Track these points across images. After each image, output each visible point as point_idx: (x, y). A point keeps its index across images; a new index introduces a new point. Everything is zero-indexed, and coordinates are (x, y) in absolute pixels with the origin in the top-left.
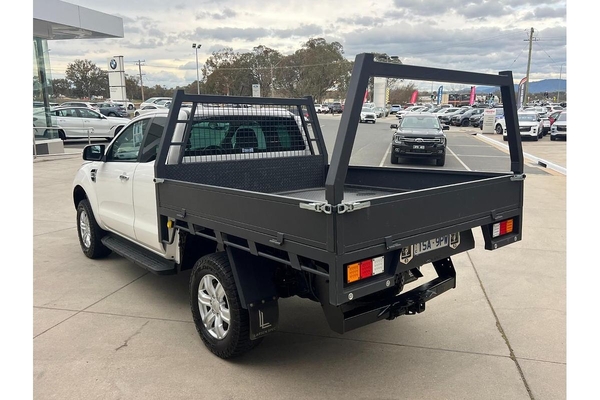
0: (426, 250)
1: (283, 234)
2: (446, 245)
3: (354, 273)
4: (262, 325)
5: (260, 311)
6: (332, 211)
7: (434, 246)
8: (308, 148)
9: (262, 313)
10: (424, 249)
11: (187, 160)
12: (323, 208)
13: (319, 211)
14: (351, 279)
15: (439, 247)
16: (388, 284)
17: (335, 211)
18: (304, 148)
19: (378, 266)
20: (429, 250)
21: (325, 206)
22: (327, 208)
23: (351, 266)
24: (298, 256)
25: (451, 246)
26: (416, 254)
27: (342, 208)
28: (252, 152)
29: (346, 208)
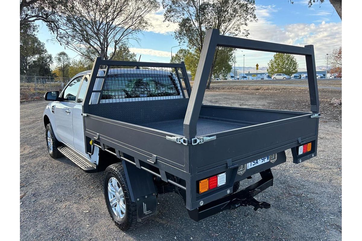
0: (255, 165)
1: (156, 156)
2: (268, 161)
3: (204, 186)
4: (146, 212)
5: (144, 203)
6: (188, 143)
7: (260, 162)
8: (181, 94)
9: (145, 205)
10: (253, 165)
11: (104, 101)
12: (182, 141)
13: (179, 143)
14: (202, 190)
15: (264, 162)
16: (228, 192)
17: (190, 143)
18: (179, 94)
19: (222, 179)
20: (257, 165)
21: (183, 139)
22: (184, 141)
23: (202, 181)
24: (166, 173)
25: (271, 161)
26: (248, 168)
27: (195, 141)
28: (146, 97)
29: (198, 141)
